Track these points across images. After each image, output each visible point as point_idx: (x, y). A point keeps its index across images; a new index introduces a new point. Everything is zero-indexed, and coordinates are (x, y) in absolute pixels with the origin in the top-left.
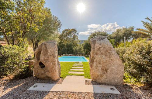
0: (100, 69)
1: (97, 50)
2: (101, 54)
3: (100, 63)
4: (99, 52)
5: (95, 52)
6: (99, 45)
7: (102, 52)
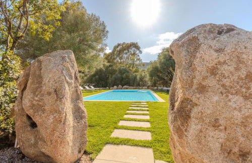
0: (216, 146)
1: (204, 73)
2: (222, 89)
3: (215, 125)
4: (211, 82)
5: (195, 81)
6: (216, 54)
7: (227, 82)
